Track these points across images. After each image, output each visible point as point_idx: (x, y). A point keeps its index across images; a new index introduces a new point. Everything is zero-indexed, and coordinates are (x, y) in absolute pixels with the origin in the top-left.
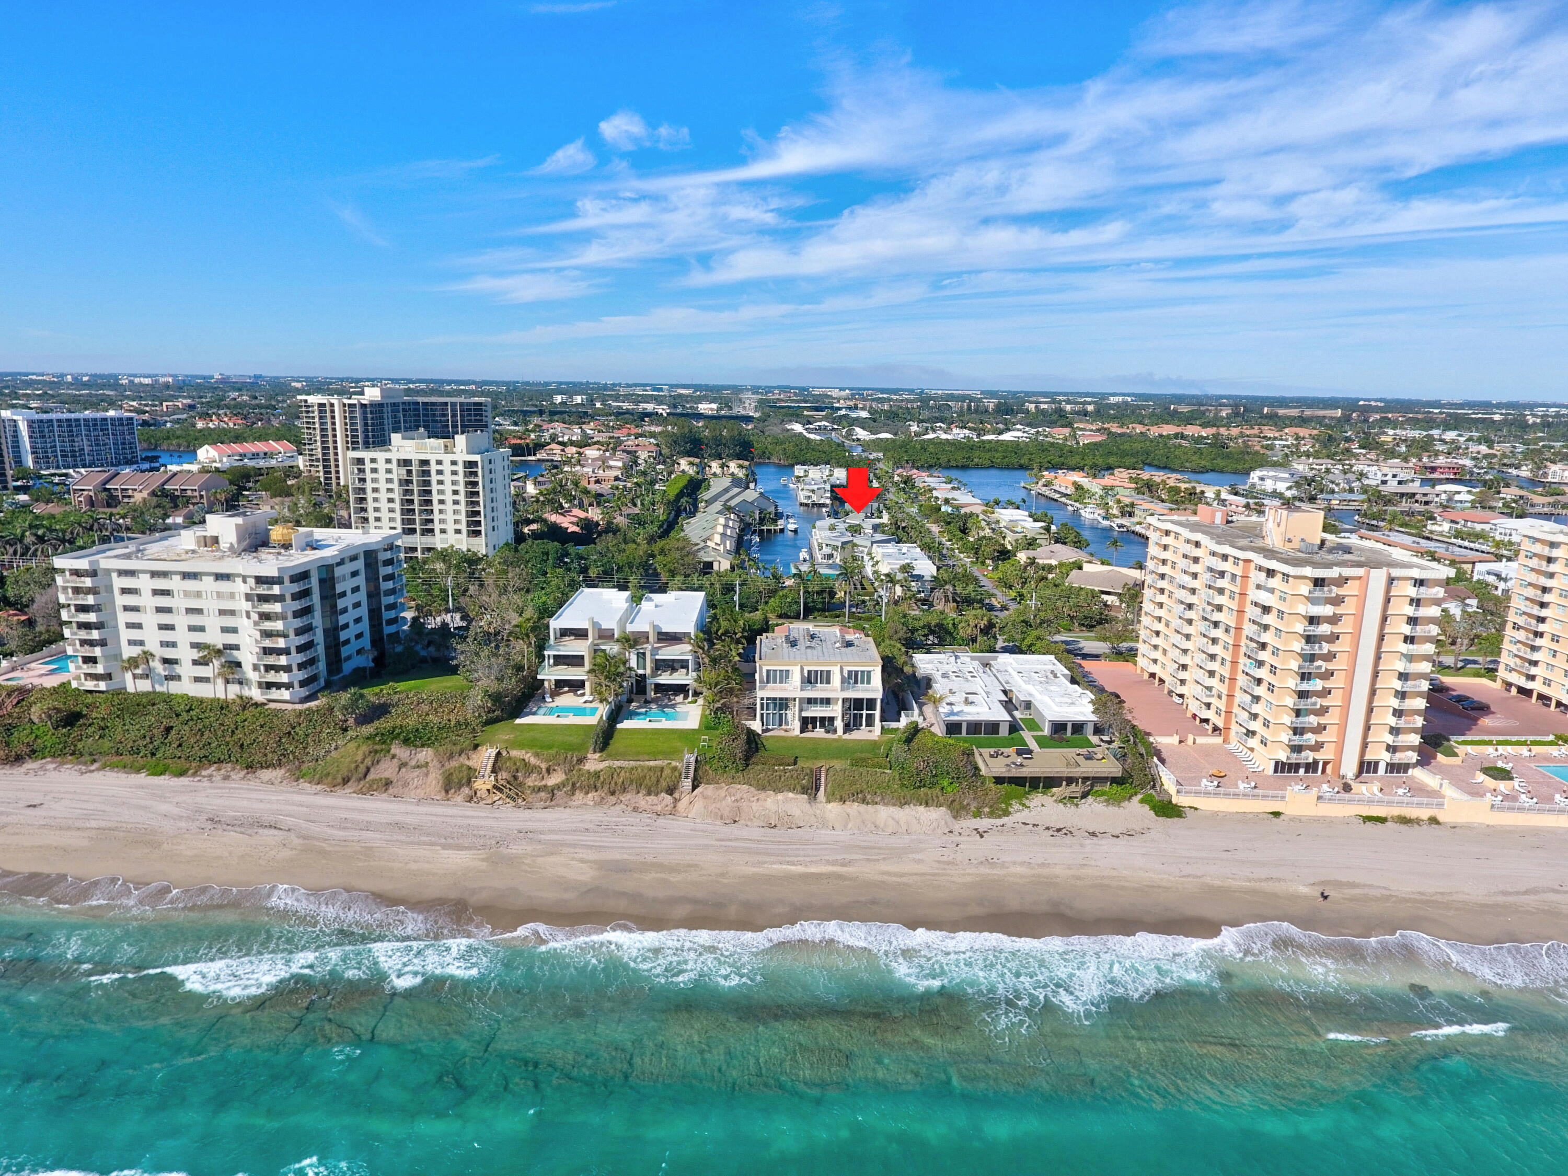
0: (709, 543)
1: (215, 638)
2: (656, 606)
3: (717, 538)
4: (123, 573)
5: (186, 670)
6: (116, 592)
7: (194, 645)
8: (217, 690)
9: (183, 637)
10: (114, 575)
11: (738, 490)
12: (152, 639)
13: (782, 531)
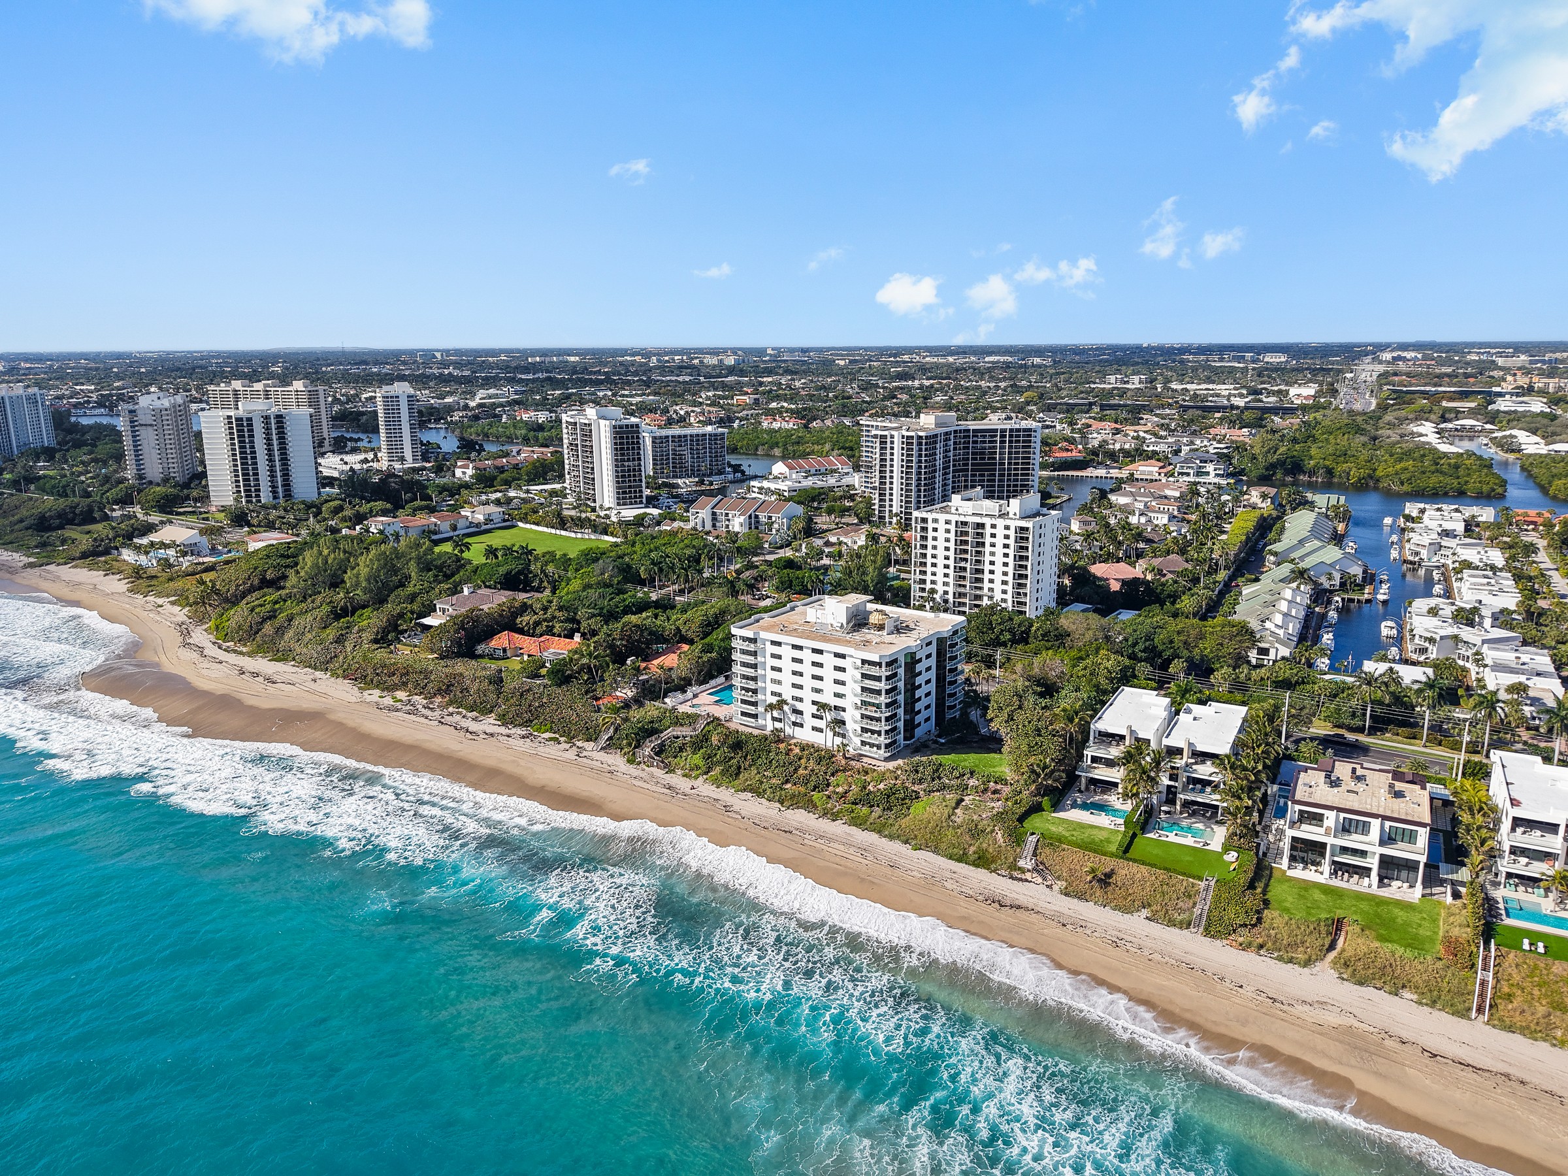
0: (1268, 624)
1: (827, 698)
2: (1195, 719)
3: (1278, 619)
4: (774, 643)
5: (809, 722)
6: (768, 655)
7: (814, 703)
8: (826, 740)
9: (808, 695)
10: (768, 644)
11: (1317, 543)
12: (788, 693)
13: (1368, 601)
